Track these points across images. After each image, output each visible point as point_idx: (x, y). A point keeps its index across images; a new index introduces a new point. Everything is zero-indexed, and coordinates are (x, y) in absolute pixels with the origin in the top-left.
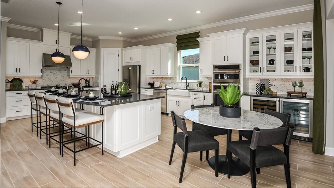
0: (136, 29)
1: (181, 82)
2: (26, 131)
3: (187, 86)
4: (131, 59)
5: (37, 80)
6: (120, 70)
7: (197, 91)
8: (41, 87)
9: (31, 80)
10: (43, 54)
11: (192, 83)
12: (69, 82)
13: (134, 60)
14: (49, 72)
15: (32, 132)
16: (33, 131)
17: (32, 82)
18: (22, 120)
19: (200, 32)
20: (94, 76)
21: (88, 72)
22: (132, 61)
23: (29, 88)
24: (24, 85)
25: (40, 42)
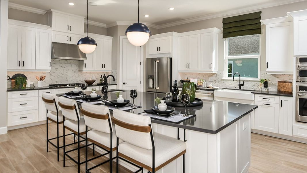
0: (172, 9)
1: (233, 80)
2: (38, 150)
3: (240, 85)
4: (159, 49)
5: (45, 77)
6: (142, 64)
7: (260, 92)
8: (50, 85)
9: (37, 76)
10: (52, 43)
11: (247, 81)
12: (81, 79)
13: (162, 51)
14: (58, 66)
15: (47, 151)
16: (49, 150)
17: (38, 79)
18: (27, 130)
19: (261, 12)
20: (111, 71)
21: (103, 66)
22: (159, 52)
23: (34, 87)
24: (29, 83)
25: (48, 28)
